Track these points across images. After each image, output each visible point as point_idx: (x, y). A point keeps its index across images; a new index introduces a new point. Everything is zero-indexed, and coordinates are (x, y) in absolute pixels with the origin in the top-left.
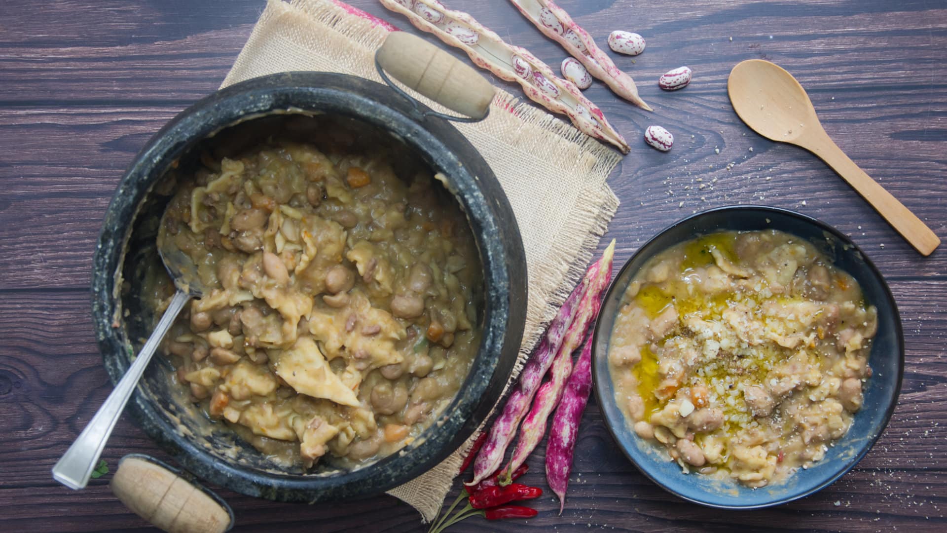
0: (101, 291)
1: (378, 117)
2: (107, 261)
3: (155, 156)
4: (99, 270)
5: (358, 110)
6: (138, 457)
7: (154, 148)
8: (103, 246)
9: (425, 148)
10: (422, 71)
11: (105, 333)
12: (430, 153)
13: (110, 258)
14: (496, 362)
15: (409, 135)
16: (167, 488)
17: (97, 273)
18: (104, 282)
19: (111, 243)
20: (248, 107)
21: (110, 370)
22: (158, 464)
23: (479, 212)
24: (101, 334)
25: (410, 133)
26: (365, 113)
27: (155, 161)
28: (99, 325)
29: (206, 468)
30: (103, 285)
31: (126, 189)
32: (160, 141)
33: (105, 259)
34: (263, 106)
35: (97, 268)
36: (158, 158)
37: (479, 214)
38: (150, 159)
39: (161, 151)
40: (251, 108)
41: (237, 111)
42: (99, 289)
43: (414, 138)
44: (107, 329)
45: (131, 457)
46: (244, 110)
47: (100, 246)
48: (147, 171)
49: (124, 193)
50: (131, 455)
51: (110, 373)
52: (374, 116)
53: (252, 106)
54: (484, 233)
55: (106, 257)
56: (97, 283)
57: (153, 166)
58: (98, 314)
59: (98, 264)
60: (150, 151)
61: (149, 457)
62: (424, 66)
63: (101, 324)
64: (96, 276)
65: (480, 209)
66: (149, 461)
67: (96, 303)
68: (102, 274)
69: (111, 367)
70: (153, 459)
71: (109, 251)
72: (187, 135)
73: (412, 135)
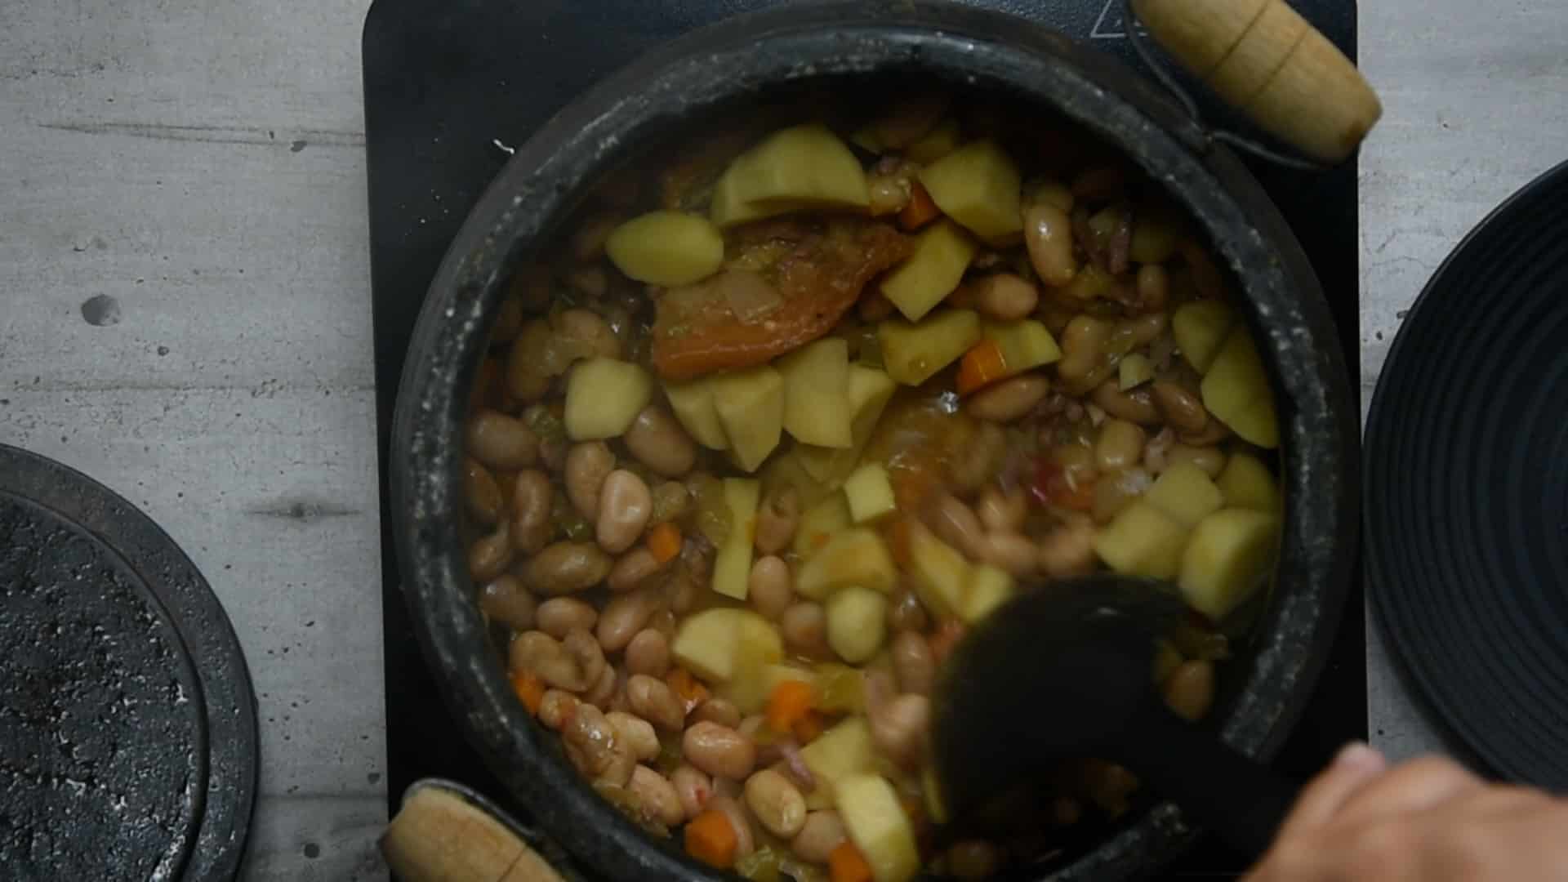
0: (436, 410)
1: (1109, 127)
2: (461, 347)
3: (605, 135)
4: (439, 365)
5: (1067, 104)
6: (447, 789)
7: (605, 116)
8: (456, 313)
9: (1201, 212)
10: (1232, 39)
11: (429, 505)
12: (1211, 224)
13: (467, 342)
14: (1279, 712)
15: (1171, 178)
16: (505, 867)
17: (435, 370)
18: (447, 392)
19: (477, 311)
20: (825, 60)
21: (426, 586)
22: (486, 810)
23: (1297, 372)
24: (421, 503)
25: (1172, 172)
26: (1081, 113)
27: (602, 146)
28: (418, 487)
29: (596, 838)
30: (442, 399)
31: (529, 196)
32: (621, 104)
33: (456, 343)
34: (861, 63)
35: (435, 360)
36: (612, 140)
37: (1297, 378)
38: (593, 141)
39: (620, 125)
40: (834, 64)
41: (800, 64)
42: (433, 406)
43: (1180, 185)
44: (435, 497)
45: (433, 786)
46: (816, 65)
47: (450, 313)
48: (580, 167)
49: (523, 204)
50: (434, 781)
51: (424, 594)
52: (1100, 123)
53: (837, 59)
54: (1299, 419)
55: (460, 338)
56: (430, 393)
57: (598, 156)
58: (421, 460)
59: (439, 353)
60: (596, 123)
61: (470, 793)
62: (1239, 27)
63: (423, 484)
64: (431, 376)
65: (1300, 367)
66: (471, 801)
67: (419, 434)
68: (444, 374)
69: (427, 581)
70: (480, 798)
71: (468, 326)
72: (683, 99)
73: (1177, 178)
